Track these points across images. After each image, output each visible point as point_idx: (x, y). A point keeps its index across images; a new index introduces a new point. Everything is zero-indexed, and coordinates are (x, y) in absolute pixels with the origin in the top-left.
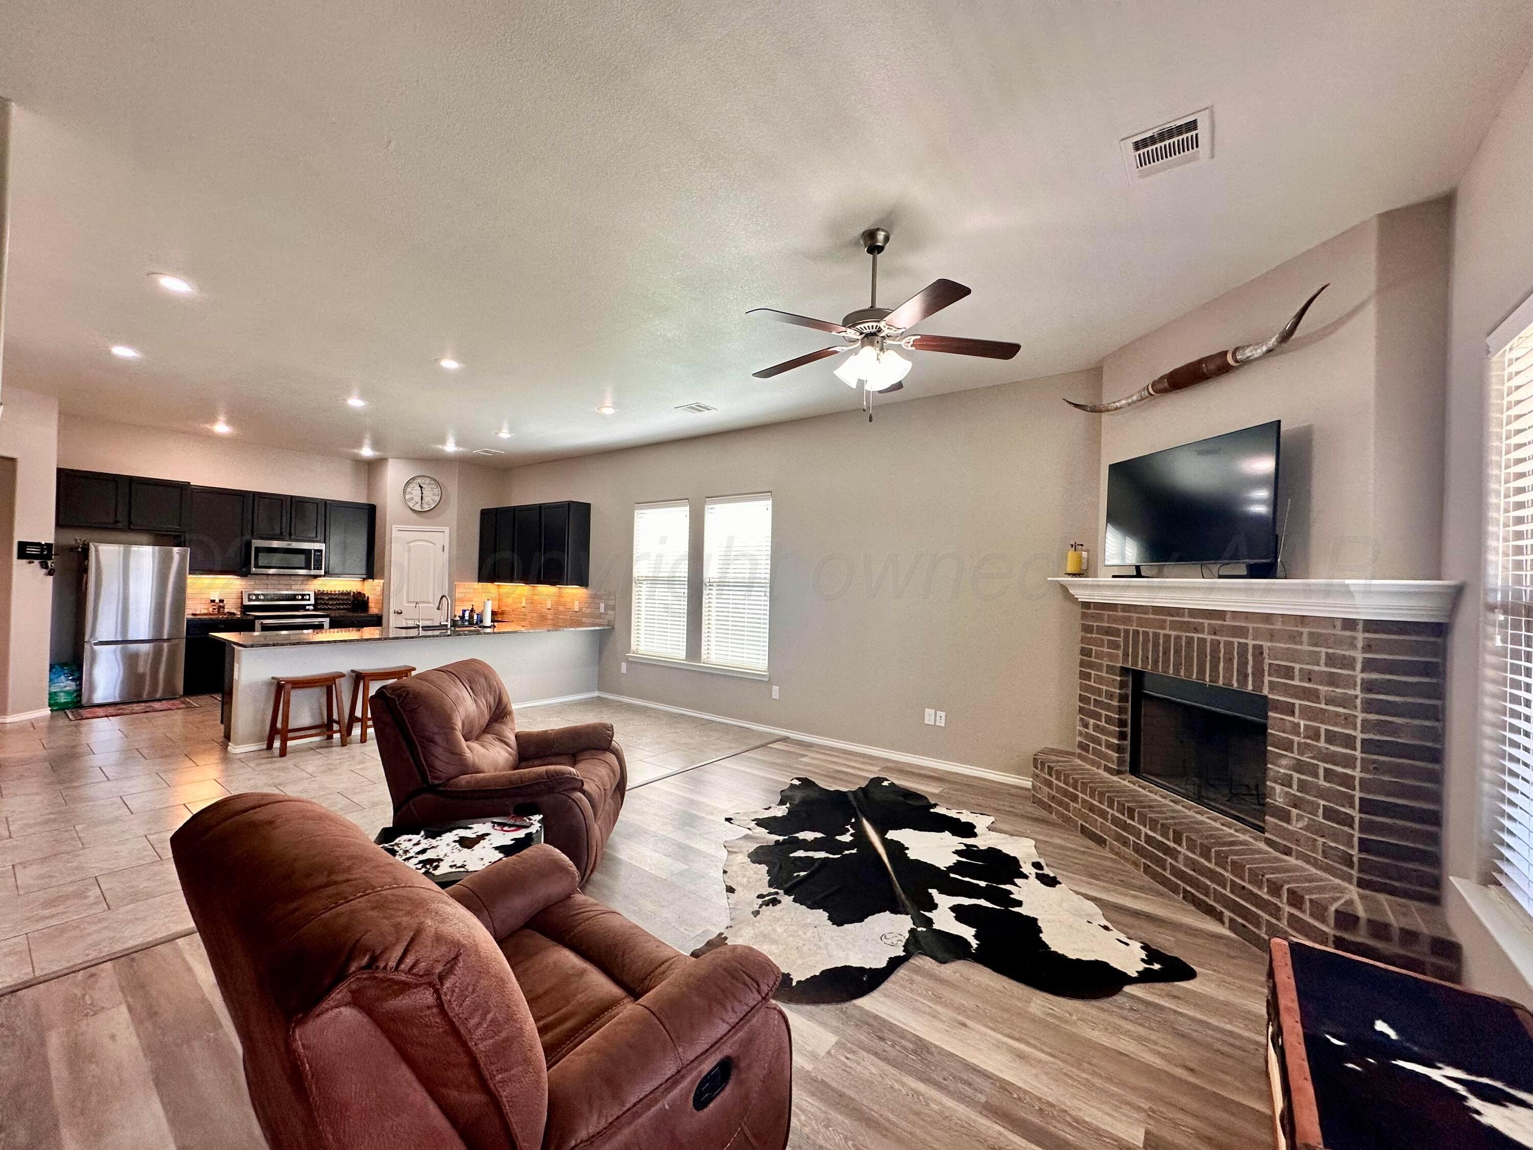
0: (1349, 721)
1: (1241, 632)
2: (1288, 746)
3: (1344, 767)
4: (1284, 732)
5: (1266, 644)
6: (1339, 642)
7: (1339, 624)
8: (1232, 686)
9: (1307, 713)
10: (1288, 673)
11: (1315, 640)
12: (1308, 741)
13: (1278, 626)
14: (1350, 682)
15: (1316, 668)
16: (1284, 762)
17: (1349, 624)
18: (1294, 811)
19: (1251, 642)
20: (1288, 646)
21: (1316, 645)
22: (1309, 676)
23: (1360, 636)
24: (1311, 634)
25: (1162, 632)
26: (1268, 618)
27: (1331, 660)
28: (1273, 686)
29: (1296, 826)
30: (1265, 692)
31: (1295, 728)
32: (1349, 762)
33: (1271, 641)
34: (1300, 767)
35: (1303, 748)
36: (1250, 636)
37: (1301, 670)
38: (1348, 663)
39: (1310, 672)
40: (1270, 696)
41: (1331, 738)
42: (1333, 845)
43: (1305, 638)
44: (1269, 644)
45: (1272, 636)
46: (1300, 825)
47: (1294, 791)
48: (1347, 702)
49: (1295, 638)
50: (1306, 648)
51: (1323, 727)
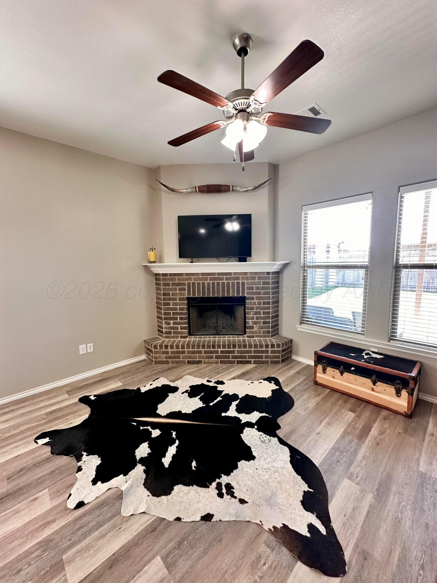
0: (269, 298)
1: (238, 278)
2: (252, 308)
3: (267, 310)
4: (251, 305)
5: (245, 281)
6: (266, 278)
7: (266, 274)
8: (235, 295)
9: (257, 298)
10: (252, 288)
11: (259, 278)
12: (258, 306)
13: (249, 275)
14: (269, 288)
15: (260, 286)
16: (252, 313)
17: (268, 273)
18: (255, 326)
19: (241, 281)
20: (252, 281)
21: (260, 280)
22: (257, 288)
23: (271, 276)
24: (258, 277)
25: (206, 282)
26: (246, 273)
27: (264, 283)
28: (248, 293)
29: (255, 329)
30: (246, 295)
31: (255, 303)
32: (269, 308)
33: (247, 280)
34: (256, 313)
35: (257, 308)
36: (240, 280)
37: (256, 287)
38: (268, 283)
39: (258, 287)
40: (247, 296)
41: (264, 303)
42: (265, 330)
43: (257, 278)
44: (246, 281)
45: (247, 279)
46: (257, 328)
47: (255, 320)
48: (268, 293)
49: (254, 278)
50: (257, 281)
51: (262, 301)
